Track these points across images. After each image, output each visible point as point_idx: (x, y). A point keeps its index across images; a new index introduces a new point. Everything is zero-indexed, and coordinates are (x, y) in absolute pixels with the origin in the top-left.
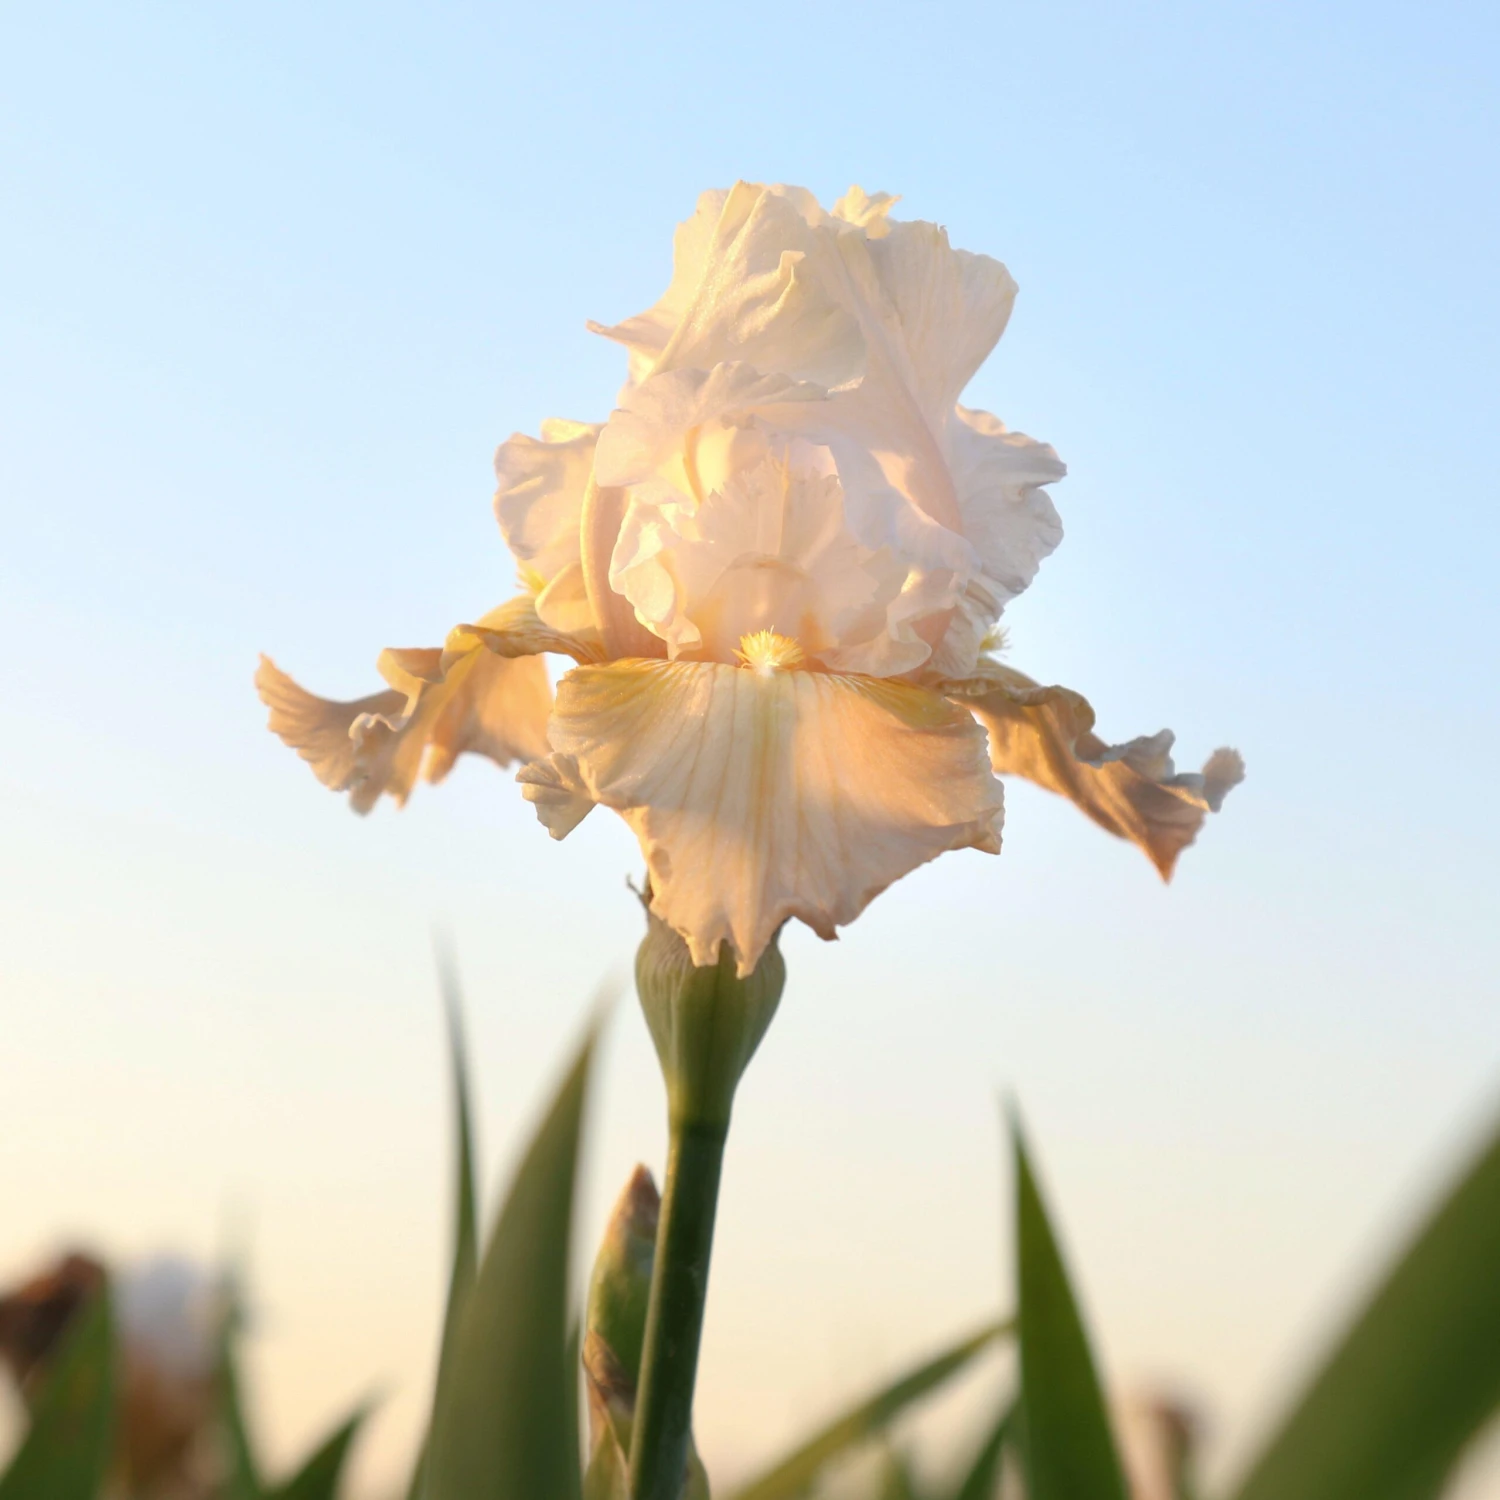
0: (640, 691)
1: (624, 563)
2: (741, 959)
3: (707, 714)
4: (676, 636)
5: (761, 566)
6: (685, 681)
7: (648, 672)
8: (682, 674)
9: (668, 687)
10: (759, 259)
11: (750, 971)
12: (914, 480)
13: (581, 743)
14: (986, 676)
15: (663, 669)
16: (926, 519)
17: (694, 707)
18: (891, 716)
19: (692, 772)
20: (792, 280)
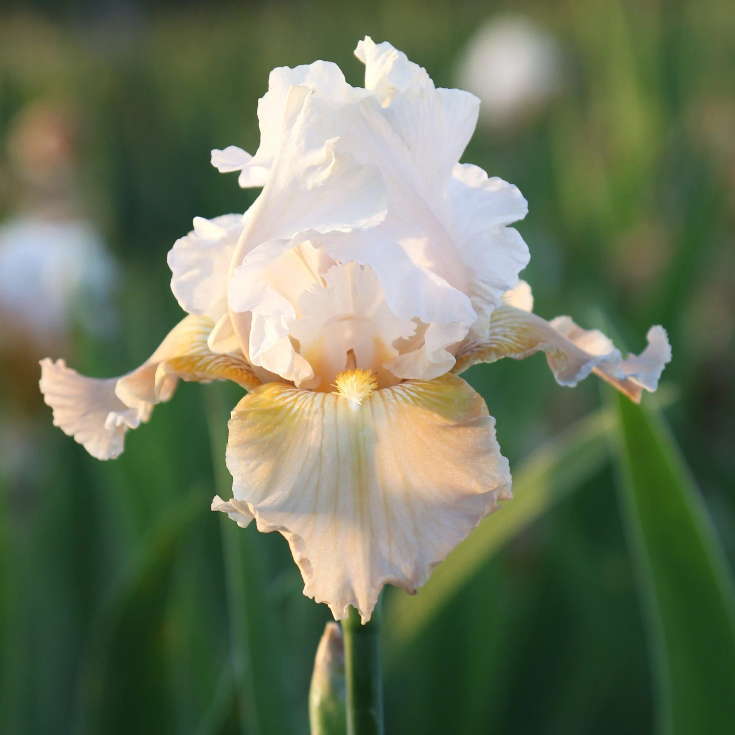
0: (279, 423)
1: (258, 348)
2: (363, 614)
3: (321, 445)
4: (297, 375)
5: (342, 320)
6: (305, 417)
7: (282, 407)
8: (303, 412)
9: (297, 419)
10: (312, 141)
11: (369, 619)
12: (430, 252)
13: (248, 465)
14: (495, 346)
15: (291, 404)
16: (441, 283)
17: (314, 437)
18: (436, 415)
19: (318, 485)
20: (334, 160)
